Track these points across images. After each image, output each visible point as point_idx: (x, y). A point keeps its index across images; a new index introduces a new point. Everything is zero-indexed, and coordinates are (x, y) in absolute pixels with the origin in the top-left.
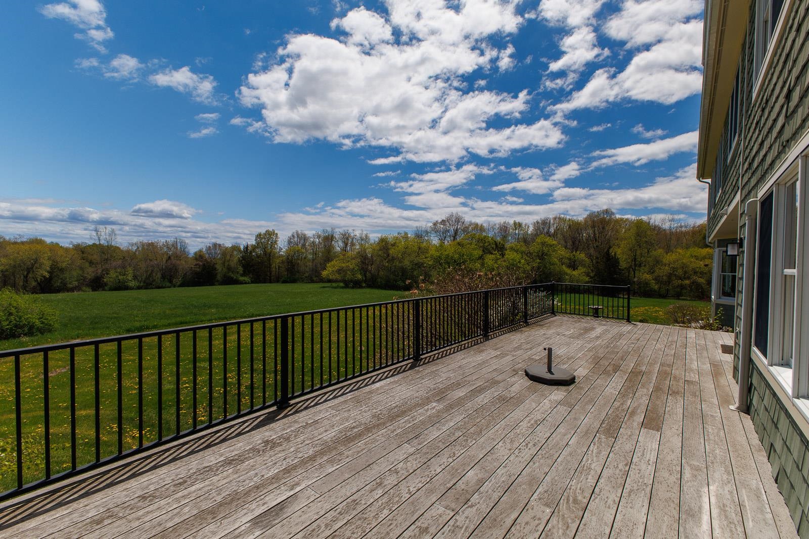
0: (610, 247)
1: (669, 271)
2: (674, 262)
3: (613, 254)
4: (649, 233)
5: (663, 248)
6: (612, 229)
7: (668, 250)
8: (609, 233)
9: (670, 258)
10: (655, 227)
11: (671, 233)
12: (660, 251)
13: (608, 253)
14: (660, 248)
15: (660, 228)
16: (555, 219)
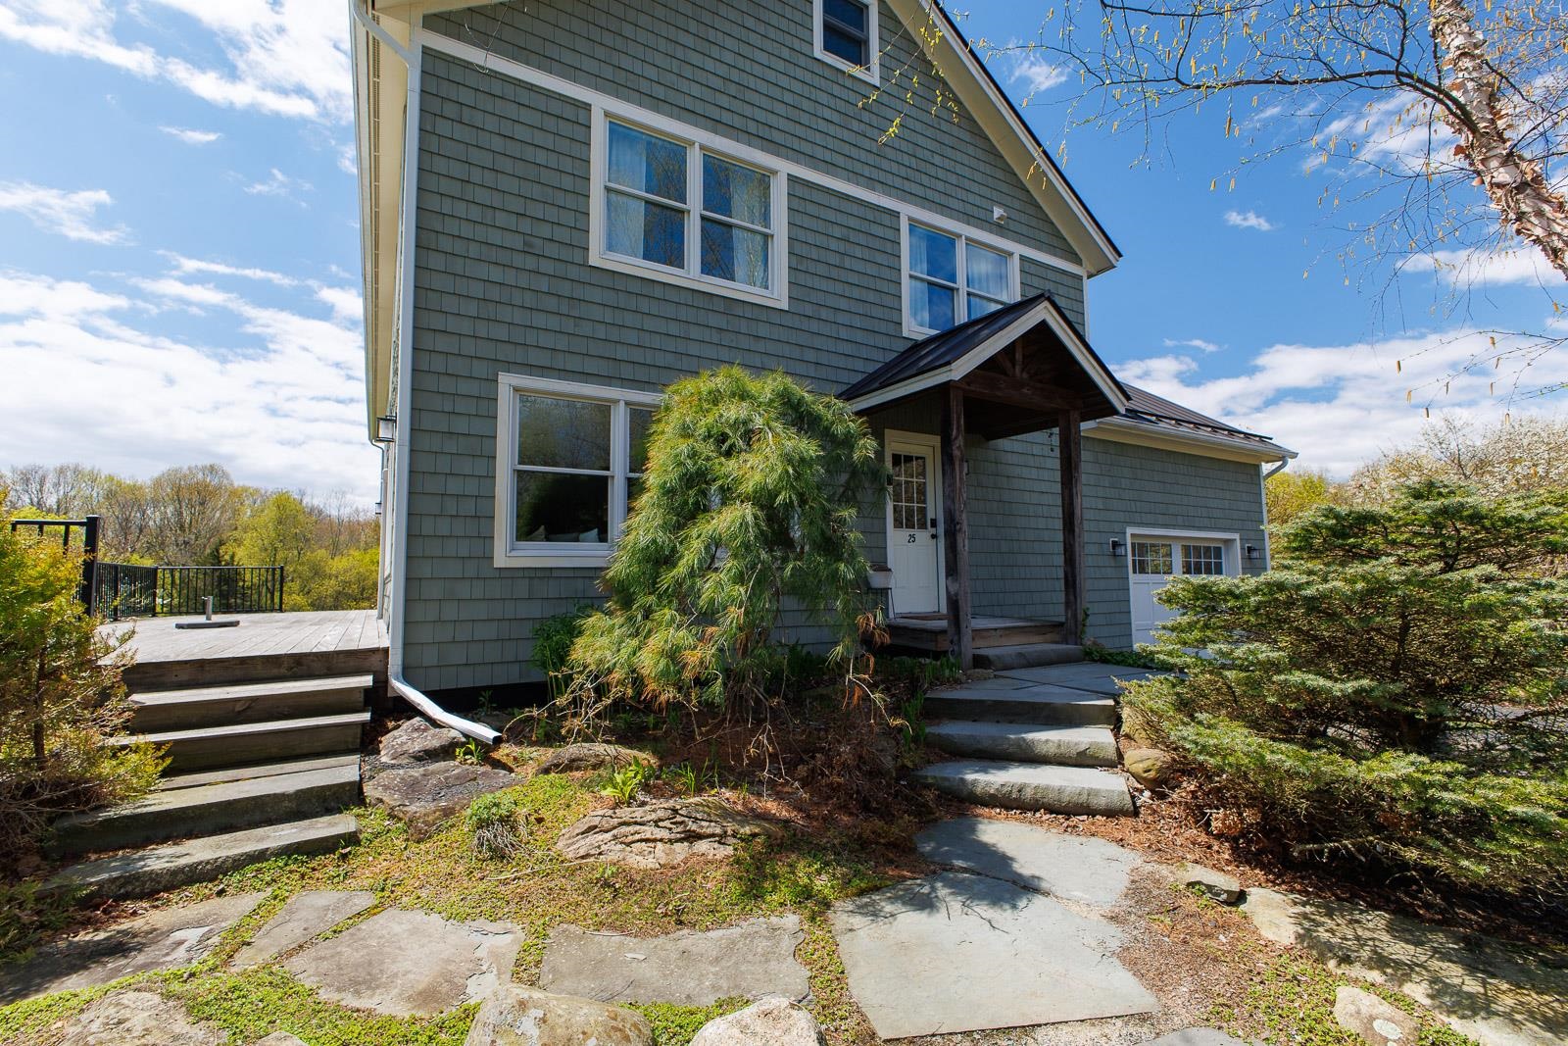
0: (222, 543)
1: (337, 588)
2: (346, 571)
3: (227, 557)
4: (301, 517)
5: (326, 548)
6: (223, 506)
7: (336, 550)
8: (218, 515)
9: (338, 564)
10: (312, 509)
11: (340, 523)
12: (322, 553)
13: (216, 557)
14: (321, 547)
15: (320, 512)
16: (61, 471)
